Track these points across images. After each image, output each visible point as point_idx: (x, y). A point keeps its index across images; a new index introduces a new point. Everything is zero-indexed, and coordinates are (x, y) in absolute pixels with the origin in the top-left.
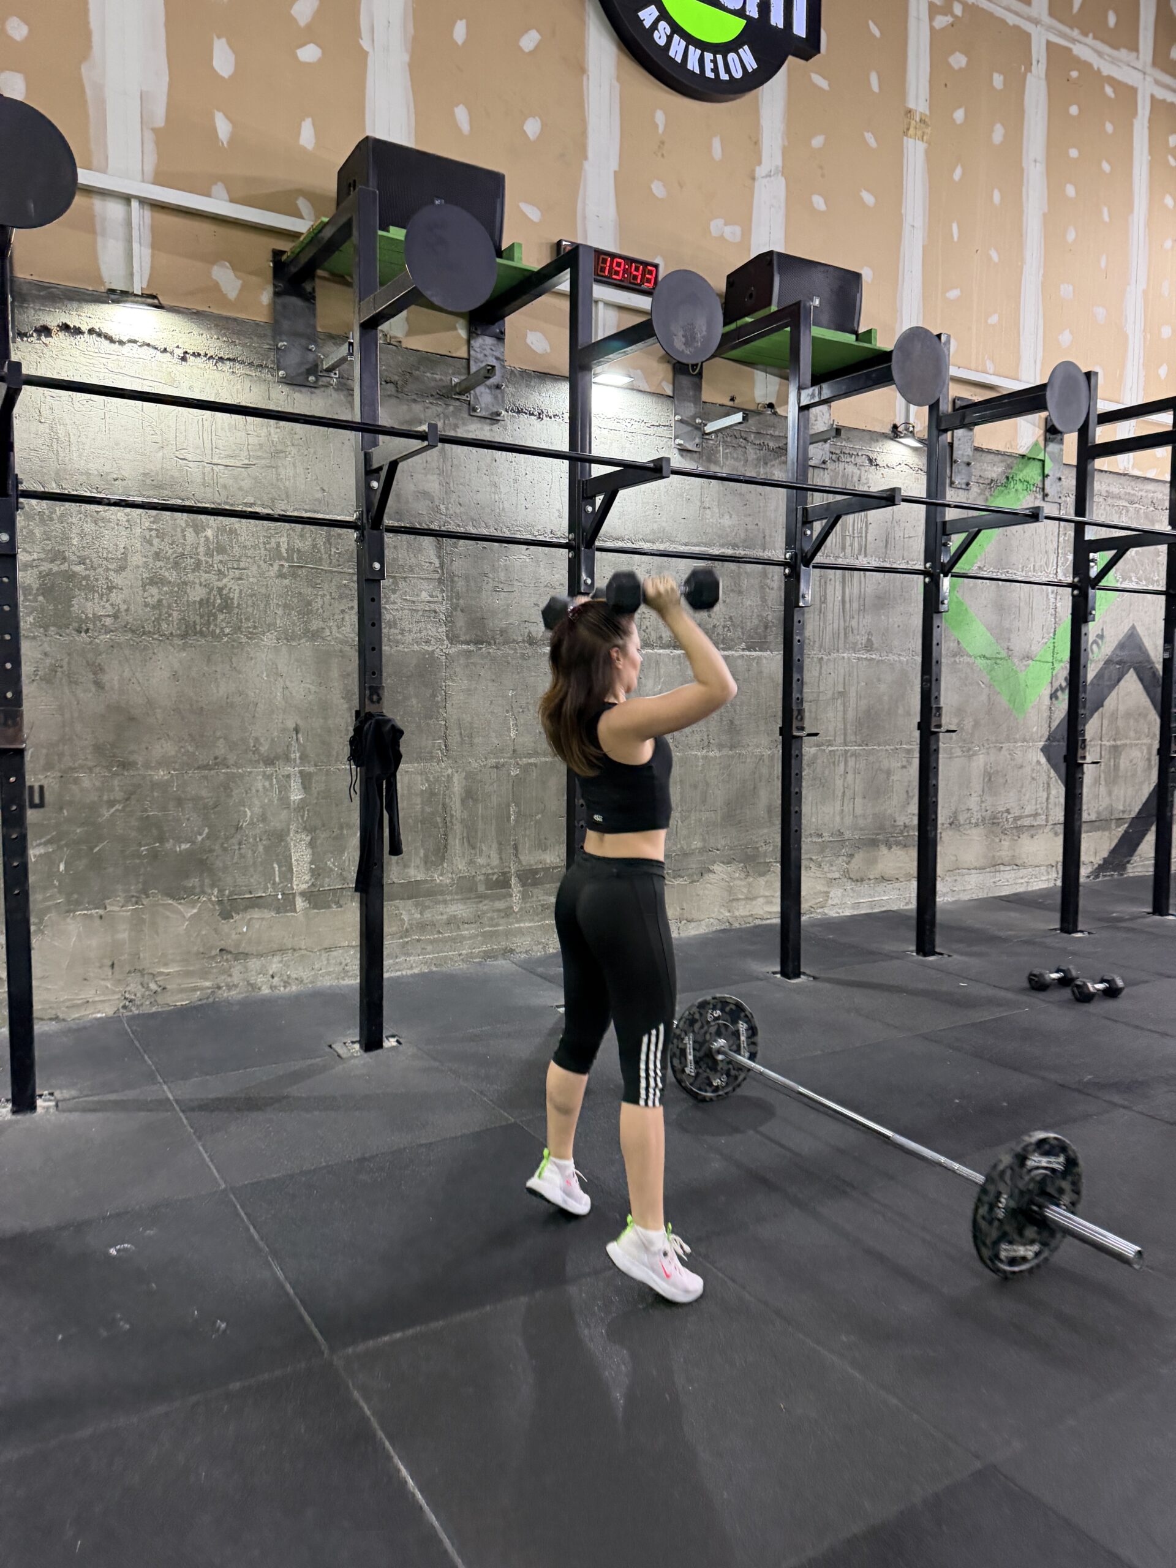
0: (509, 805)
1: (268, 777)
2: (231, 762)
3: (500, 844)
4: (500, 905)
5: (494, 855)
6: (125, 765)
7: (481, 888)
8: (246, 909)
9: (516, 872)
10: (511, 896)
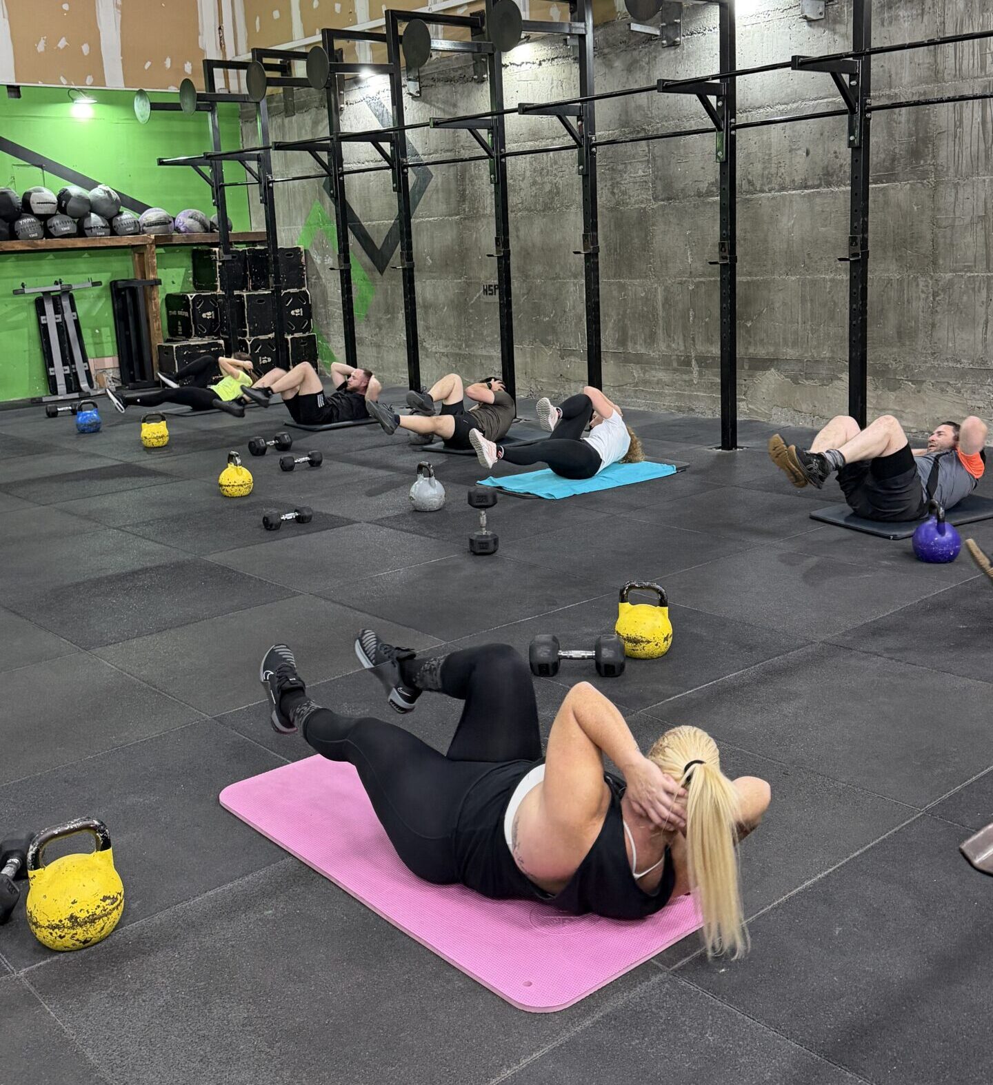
0: (689, 310)
1: (575, 285)
2: (561, 276)
3: (684, 336)
4: (686, 377)
5: (681, 343)
6: (527, 276)
7: (675, 364)
8: (570, 355)
9: (695, 357)
10: (692, 373)
